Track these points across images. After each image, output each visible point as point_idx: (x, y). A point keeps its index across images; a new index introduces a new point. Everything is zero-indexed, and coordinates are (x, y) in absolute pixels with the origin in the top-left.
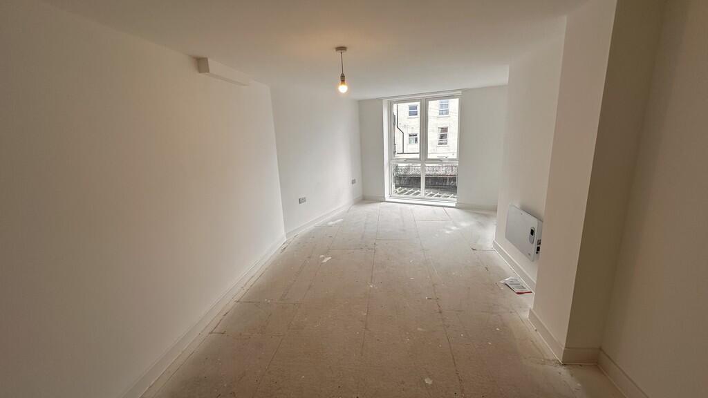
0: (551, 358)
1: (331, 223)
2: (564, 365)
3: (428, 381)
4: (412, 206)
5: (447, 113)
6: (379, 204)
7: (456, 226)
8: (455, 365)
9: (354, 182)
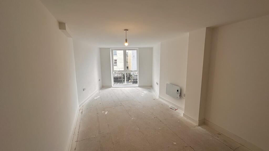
0: (195, 125)
1: (96, 98)
2: (199, 126)
3: (175, 143)
4: (124, 88)
5: (116, 55)
6: (110, 88)
7: (143, 93)
8: (177, 136)
9: (99, 80)
